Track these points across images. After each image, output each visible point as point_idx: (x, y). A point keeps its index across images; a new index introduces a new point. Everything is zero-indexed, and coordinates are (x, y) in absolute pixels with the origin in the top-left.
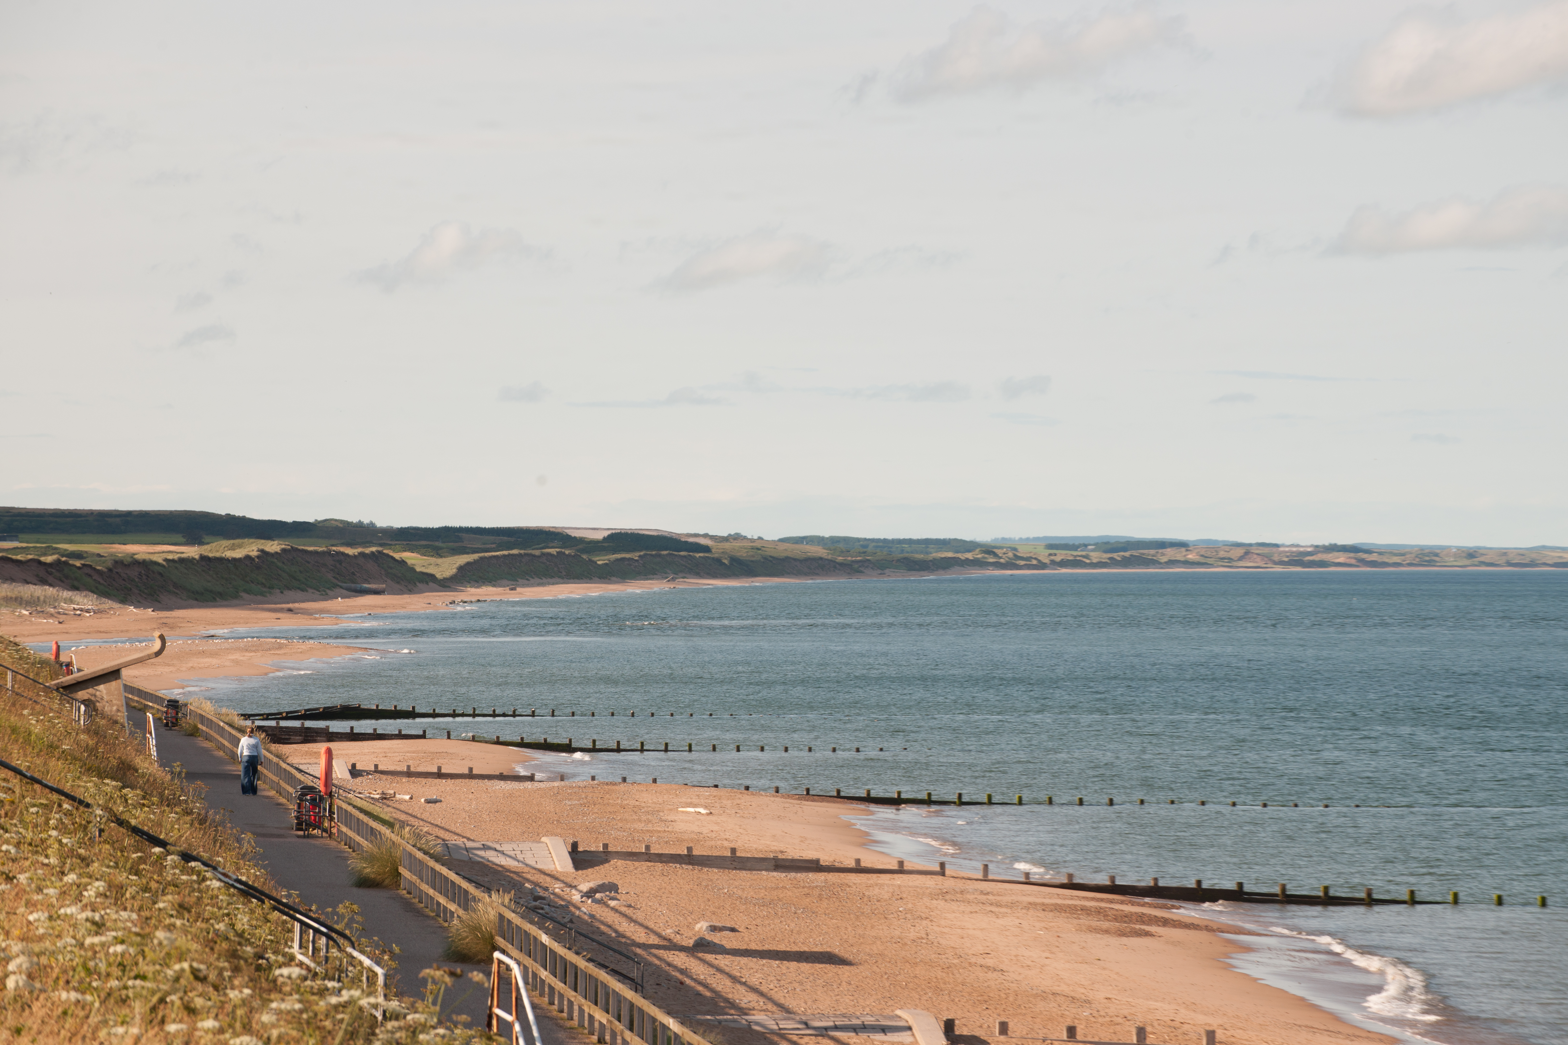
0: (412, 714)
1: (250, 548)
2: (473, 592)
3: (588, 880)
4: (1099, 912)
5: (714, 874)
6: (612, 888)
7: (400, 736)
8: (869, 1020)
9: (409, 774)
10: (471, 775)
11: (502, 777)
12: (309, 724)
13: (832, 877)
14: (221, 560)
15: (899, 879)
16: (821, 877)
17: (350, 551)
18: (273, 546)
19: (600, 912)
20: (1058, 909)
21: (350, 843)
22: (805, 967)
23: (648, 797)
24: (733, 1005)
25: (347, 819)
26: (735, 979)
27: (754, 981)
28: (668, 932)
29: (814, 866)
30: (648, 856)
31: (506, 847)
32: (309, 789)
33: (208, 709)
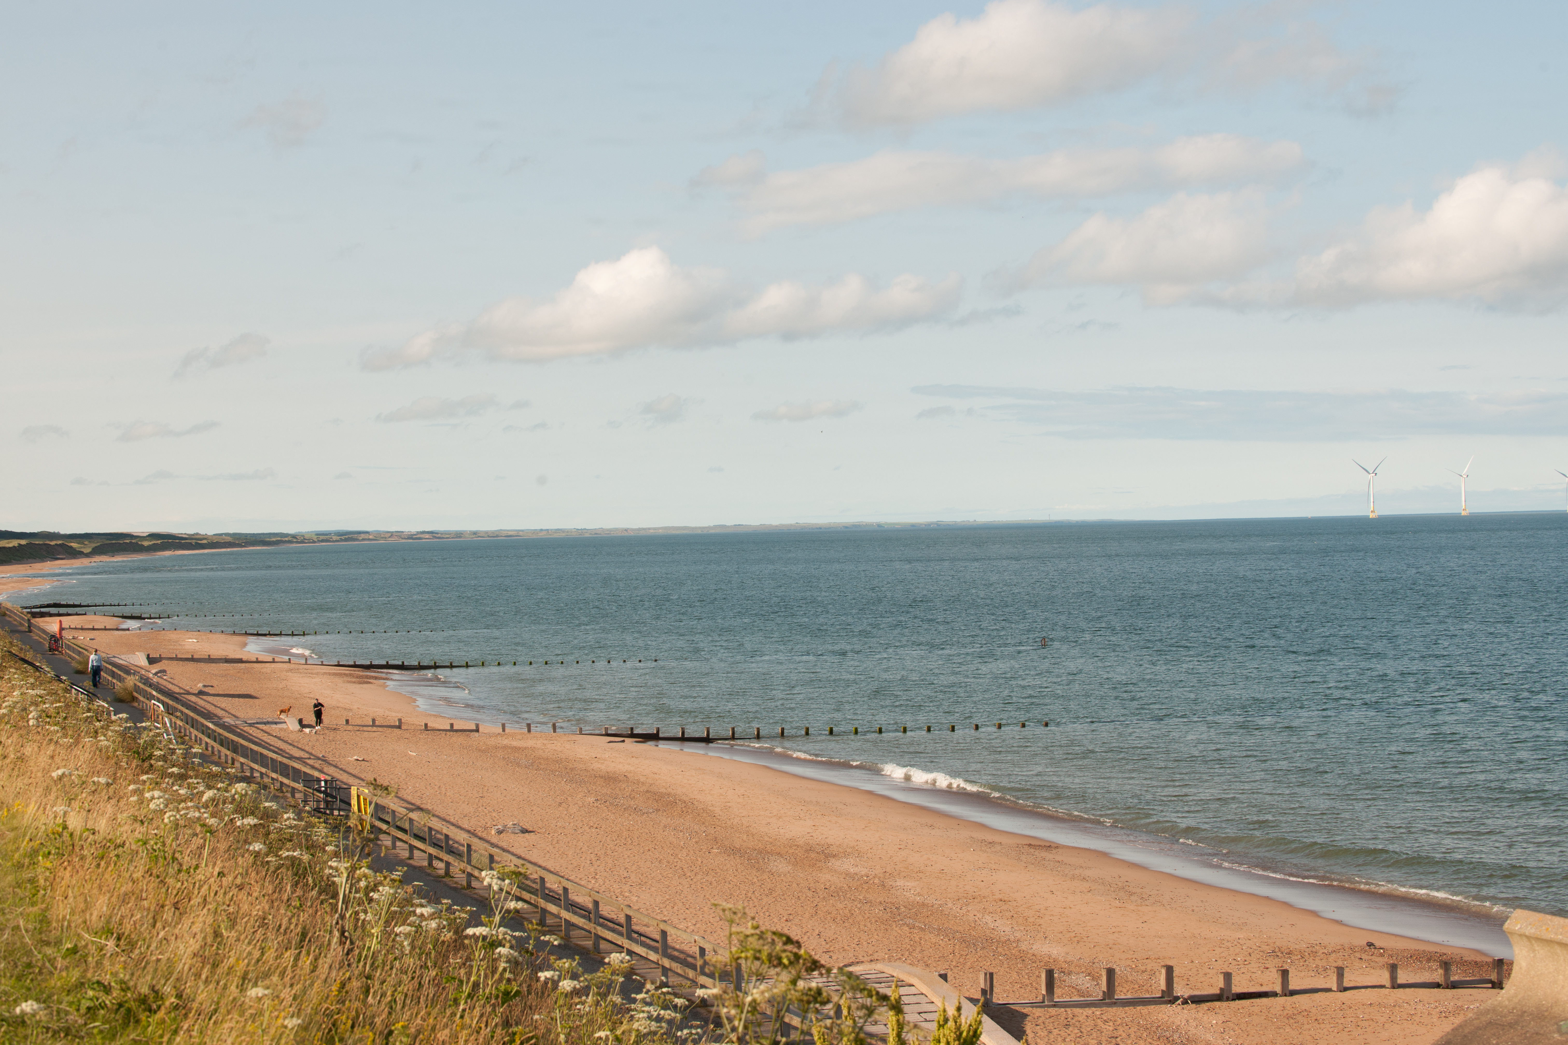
0: (80, 606)
1: (14, 543)
2: (98, 559)
3: (154, 669)
4: (351, 675)
5: (202, 665)
6: (164, 671)
7: (77, 614)
8: (270, 720)
9: (82, 629)
10: (105, 629)
11: (117, 629)
12: (43, 610)
13: (247, 665)
14: (4, 548)
15: (273, 665)
16: (243, 665)
17: (53, 543)
18: (23, 542)
19: (161, 681)
20: (335, 674)
21: (70, 656)
22: (241, 700)
23: (173, 636)
24: (216, 716)
25: (69, 647)
26: (215, 706)
27: (223, 706)
28: (187, 688)
29: (240, 661)
30: (177, 659)
31: (123, 657)
32: (53, 636)
33: (9, 605)
